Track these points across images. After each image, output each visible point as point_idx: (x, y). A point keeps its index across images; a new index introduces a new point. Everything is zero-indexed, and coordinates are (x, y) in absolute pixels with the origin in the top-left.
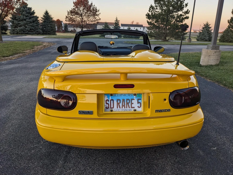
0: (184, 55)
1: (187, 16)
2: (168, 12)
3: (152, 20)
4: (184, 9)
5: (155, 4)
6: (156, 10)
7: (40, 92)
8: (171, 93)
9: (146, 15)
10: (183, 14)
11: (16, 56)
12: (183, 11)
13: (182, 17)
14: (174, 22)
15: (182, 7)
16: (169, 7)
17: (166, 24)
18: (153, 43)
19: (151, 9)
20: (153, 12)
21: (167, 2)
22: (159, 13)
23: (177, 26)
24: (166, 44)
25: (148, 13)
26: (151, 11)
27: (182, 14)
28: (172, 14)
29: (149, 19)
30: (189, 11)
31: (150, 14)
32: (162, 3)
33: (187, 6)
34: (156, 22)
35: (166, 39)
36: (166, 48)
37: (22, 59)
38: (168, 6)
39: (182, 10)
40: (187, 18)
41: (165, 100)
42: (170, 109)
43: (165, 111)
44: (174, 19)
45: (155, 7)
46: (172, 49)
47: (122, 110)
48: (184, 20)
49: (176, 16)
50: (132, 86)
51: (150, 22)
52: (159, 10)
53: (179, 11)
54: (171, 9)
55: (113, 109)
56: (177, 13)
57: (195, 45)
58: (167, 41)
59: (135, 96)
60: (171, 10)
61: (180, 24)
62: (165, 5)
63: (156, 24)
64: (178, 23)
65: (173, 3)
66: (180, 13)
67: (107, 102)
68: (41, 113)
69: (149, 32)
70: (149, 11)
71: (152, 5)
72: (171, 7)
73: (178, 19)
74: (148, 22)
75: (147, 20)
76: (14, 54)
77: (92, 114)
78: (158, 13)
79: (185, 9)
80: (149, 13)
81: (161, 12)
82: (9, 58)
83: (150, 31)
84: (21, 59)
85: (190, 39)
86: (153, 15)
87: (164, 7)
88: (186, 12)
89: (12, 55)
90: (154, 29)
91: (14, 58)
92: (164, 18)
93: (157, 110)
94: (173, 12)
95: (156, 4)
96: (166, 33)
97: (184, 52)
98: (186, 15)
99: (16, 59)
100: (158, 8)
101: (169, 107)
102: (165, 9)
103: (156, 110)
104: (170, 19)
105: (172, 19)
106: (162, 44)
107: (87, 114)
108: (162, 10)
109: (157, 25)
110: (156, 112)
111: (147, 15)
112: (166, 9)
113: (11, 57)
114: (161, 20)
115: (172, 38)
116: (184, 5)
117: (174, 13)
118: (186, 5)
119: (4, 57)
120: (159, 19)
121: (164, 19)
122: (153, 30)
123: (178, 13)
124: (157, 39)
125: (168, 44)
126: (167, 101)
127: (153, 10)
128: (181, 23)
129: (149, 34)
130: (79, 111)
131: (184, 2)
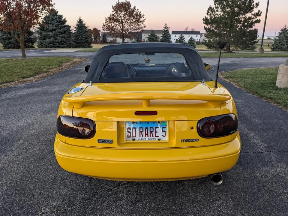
0: (253, 72)
1: (259, 19)
2: (232, 14)
3: (211, 26)
4: (254, 9)
5: (215, 5)
6: (217, 13)
7: (59, 118)
8: (199, 121)
9: (203, 20)
10: (253, 17)
11: (38, 76)
12: (253, 13)
13: (252, 20)
14: (240, 27)
15: (252, 7)
16: (234, 8)
17: (230, 30)
18: (212, 56)
19: (210, 11)
20: (212, 15)
21: (230, 2)
22: (221, 16)
23: (245, 33)
24: (229, 56)
25: (205, 17)
26: (210, 15)
27: (251, 17)
28: (238, 17)
29: (208, 25)
30: (261, 13)
31: (209, 18)
32: (224, 3)
33: (258, 7)
34: (216, 28)
35: (230, 49)
36: (229, 63)
37: (44, 80)
38: (232, 7)
39: (251, 12)
40: (258, 21)
41: (192, 128)
42: (198, 139)
43: (192, 141)
44: (240, 24)
45: (215, 9)
46: (237, 63)
47: (145, 139)
48: (253, 25)
49: (243, 20)
50: (155, 113)
51: (208, 28)
52: (220, 13)
53: (247, 13)
54: (236, 10)
55: (135, 138)
56: (244, 15)
57: (269, 57)
58: (231, 52)
59: (159, 124)
60: (236, 12)
61: (248, 30)
62: (229, 6)
63: (216, 30)
64: (246, 28)
65: (238, 3)
66: (249, 15)
67: (129, 130)
68: (60, 142)
69: (207, 42)
70: (208, 14)
71: (211, 6)
72: (237, 8)
73: (246, 24)
74: (206, 29)
75: (205, 26)
76: (36, 74)
77: (112, 143)
78: (219, 16)
79: (255, 11)
80: (207, 17)
81: (223, 15)
82: (29, 79)
83: (208, 40)
84: (42, 81)
85: (262, 48)
86: (212, 20)
87: (228, 9)
88: (257, 13)
89: (33, 76)
90: (214, 38)
91: (35, 80)
92: (228, 23)
93: (184, 140)
94: (239, 14)
95: (217, 5)
96: (230, 42)
97: (253, 67)
98: (256, 18)
99: (37, 81)
100: (219, 9)
101: (197, 136)
102: (228, 11)
103: (182, 140)
104: (235, 23)
105: (238, 24)
106: (224, 56)
107: (107, 143)
108: (224, 13)
109: (218, 32)
110: (182, 142)
111: (205, 19)
112: (230, 10)
113: (32, 77)
114: (222, 25)
115: (238, 48)
116: (253, 5)
117: (241, 16)
118: (257, 5)
119: (23, 78)
120: (221, 24)
121: (226, 23)
122: (212, 39)
123: (246, 16)
124: (217, 50)
125: (232, 57)
126: (195, 129)
127: (212, 13)
128: (249, 28)
129: (207, 44)
130: (98, 140)
131: (254, 1)
